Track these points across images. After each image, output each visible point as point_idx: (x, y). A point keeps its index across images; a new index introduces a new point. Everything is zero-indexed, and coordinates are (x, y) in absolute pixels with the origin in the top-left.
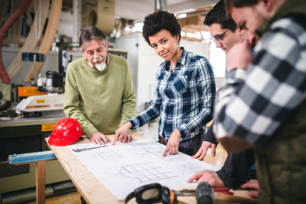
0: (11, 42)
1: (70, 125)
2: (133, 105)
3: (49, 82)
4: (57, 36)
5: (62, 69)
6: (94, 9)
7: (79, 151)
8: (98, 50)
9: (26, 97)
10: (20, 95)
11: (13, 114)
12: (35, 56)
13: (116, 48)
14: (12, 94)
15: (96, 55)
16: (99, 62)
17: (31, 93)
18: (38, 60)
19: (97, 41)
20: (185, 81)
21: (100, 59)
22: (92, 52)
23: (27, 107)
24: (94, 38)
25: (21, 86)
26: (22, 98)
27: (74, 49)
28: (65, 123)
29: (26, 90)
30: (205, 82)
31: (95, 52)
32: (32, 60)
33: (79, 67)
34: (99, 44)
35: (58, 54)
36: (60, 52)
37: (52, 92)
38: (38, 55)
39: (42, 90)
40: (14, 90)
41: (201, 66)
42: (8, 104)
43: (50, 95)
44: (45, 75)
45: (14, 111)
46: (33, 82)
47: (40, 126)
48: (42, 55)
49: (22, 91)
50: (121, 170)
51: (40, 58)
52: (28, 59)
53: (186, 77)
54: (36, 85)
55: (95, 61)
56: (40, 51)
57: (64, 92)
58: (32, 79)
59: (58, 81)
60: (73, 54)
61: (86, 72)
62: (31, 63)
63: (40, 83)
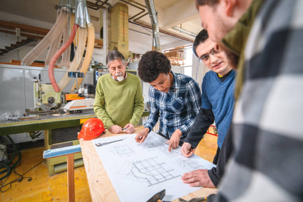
0: (63, 66)
1: (94, 124)
2: (142, 108)
3: (86, 91)
4: (93, 62)
5: (95, 82)
6: (116, 45)
7: (101, 145)
8: (119, 67)
9: (70, 101)
10: (67, 99)
11: (62, 112)
12: (77, 74)
13: (129, 69)
14: (62, 98)
15: (117, 70)
16: (119, 76)
17: (75, 98)
18: (79, 77)
19: (118, 60)
20: (182, 101)
21: (120, 74)
22: (114, 68)
23: (71, 108)
24: (116, 59)
25: (68, 93)
26: (68, 101)
27: (105, 70)
28: (91, 123)
29: (71, 96)
30: (194, 99)
31: (117, 68)
32: (75, 76)
33: (105, 80)
34: (120, 62)
35: (93, 73)
36: (94, 72)
37: (88, 97)
38: (79, 74)
39: (81, 96)
40: (63, 96)
41: (190, 88)
42: (59, 105)
43: (87, 99)
44: (83, 86)
45: (63, 110)
46: (76, 91)
47: (79, 120)
48: (82, 74)
49: (68, 97)
50: (133, 168)
51: (80, 75)
52: (72, 76)
53: (181, 98)
54: (77, 93)
55: (117, 74)
56: (81, 71)
57: (94, 98)
58: (75, 89)
59: (92, 90)
60: (102, 73)
61: (109, 83)
62: (74, 78)
63: (80, 91)
